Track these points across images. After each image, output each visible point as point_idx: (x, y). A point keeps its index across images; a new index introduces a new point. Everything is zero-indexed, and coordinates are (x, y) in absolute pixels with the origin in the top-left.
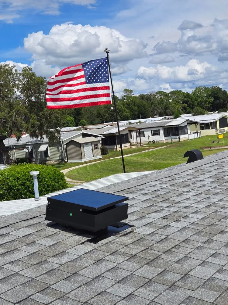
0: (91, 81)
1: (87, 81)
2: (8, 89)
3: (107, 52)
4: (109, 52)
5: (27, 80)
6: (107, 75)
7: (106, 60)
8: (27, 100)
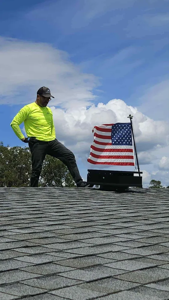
0: (117, 143)
1: (113, 143)
2: (29, 172)
3: (131, 118)
4: (132, 118)
5: (48, 163)
6: (131, 139)
7: (130, 126)
8: (47, 184)
